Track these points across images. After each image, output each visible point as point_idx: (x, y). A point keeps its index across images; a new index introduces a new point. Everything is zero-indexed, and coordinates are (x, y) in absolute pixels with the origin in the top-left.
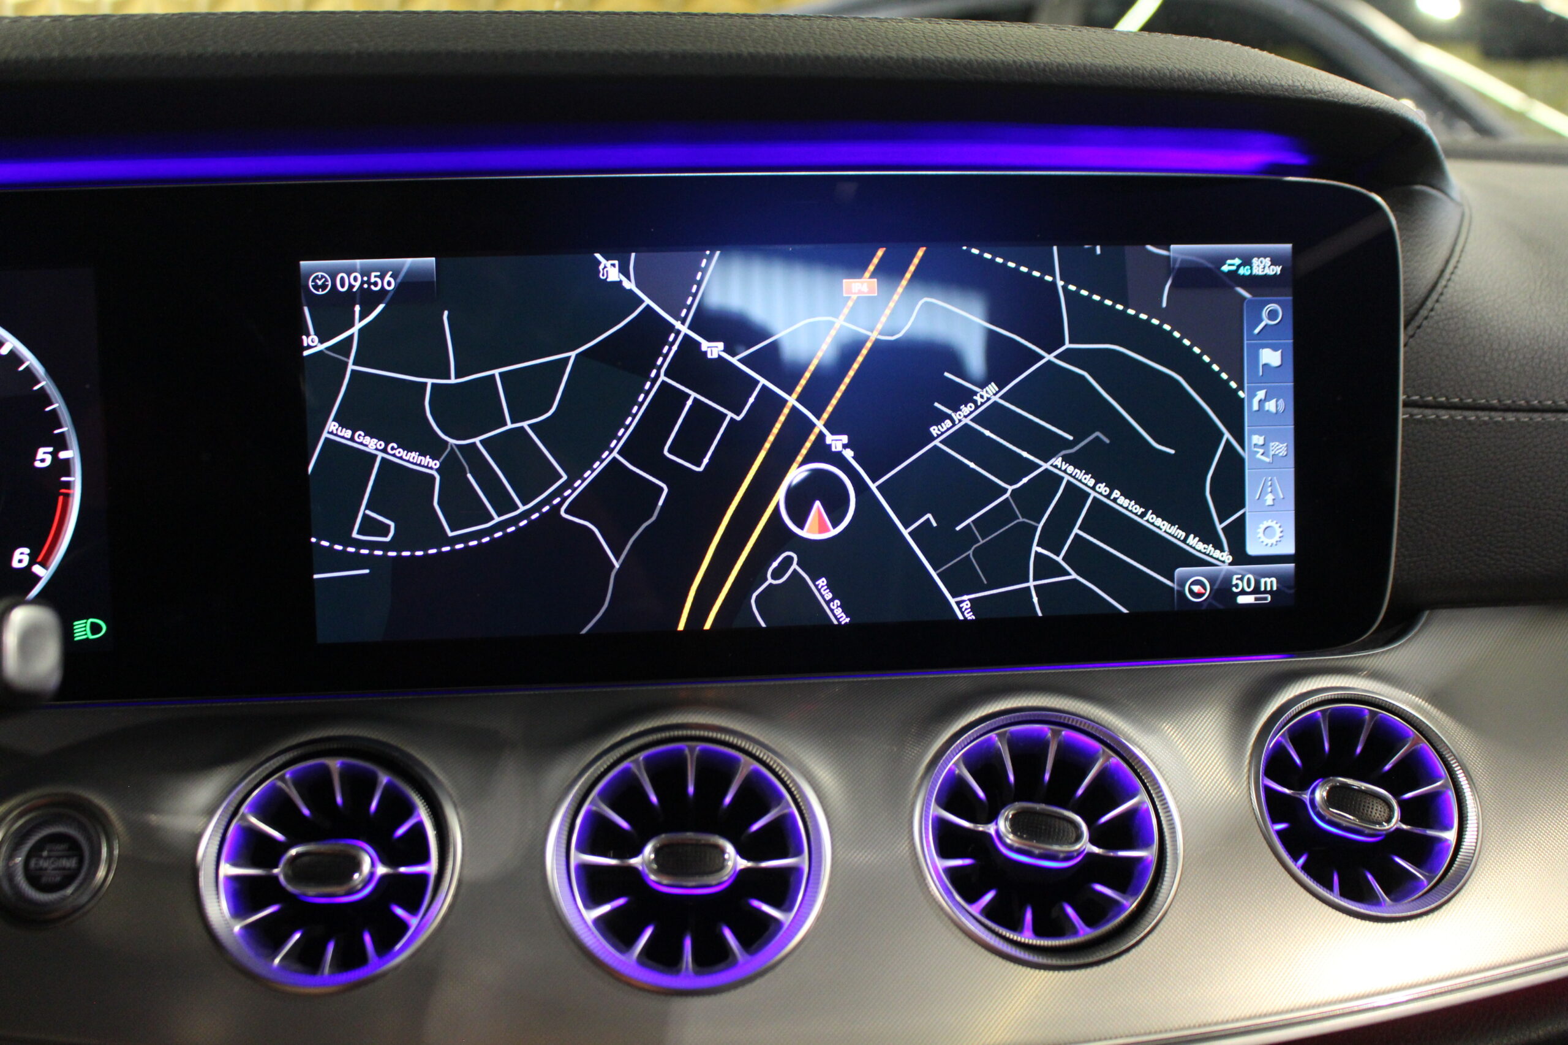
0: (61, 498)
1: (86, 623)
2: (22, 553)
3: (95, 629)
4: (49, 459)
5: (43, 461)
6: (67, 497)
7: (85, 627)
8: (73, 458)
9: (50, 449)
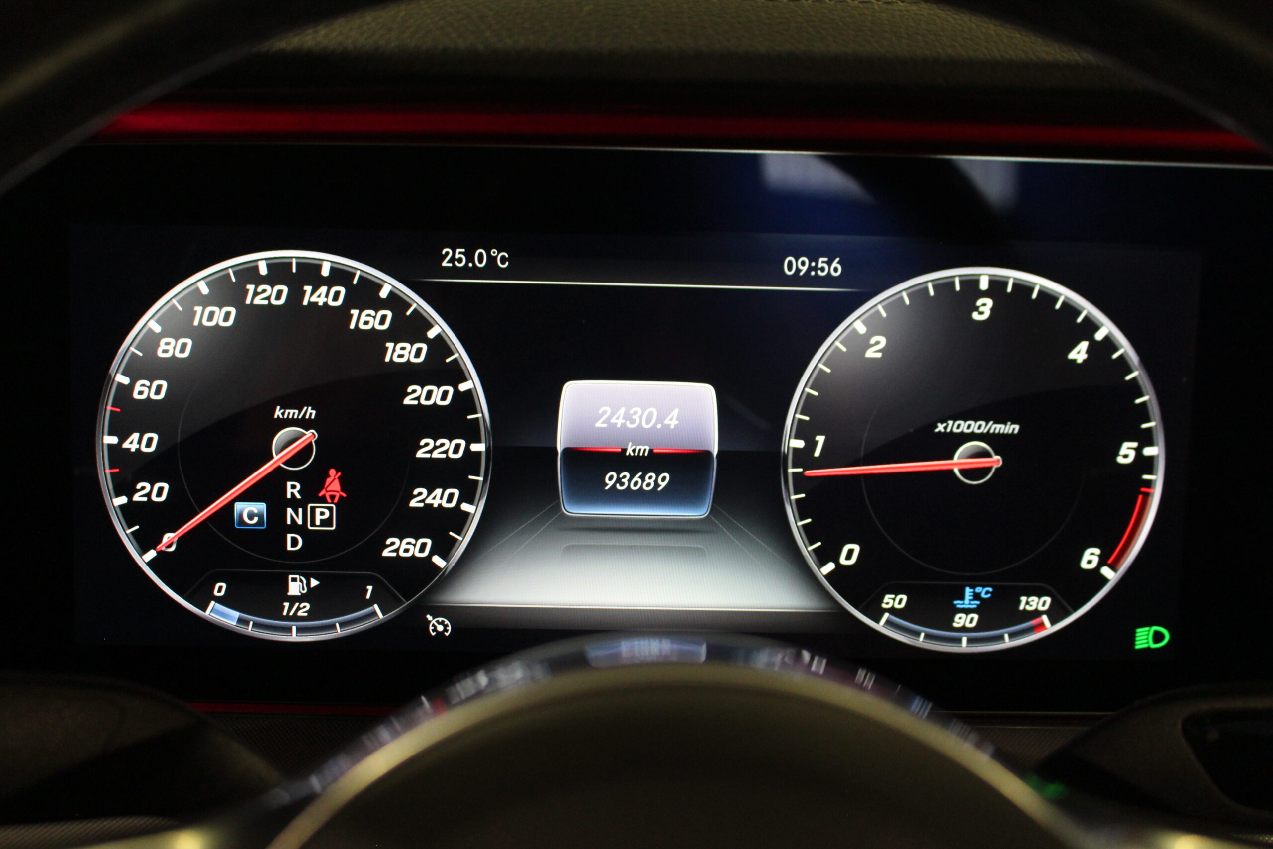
0: (1140, 497)
1: (1149, 631)
2: (1092, 554)
3: (1158, 637)
4: (1132, 454)
5: (1126, 456)
6: (1147, 496)
7: (1148, 635)
8: (1158, 456)
9: (1135, 444)
